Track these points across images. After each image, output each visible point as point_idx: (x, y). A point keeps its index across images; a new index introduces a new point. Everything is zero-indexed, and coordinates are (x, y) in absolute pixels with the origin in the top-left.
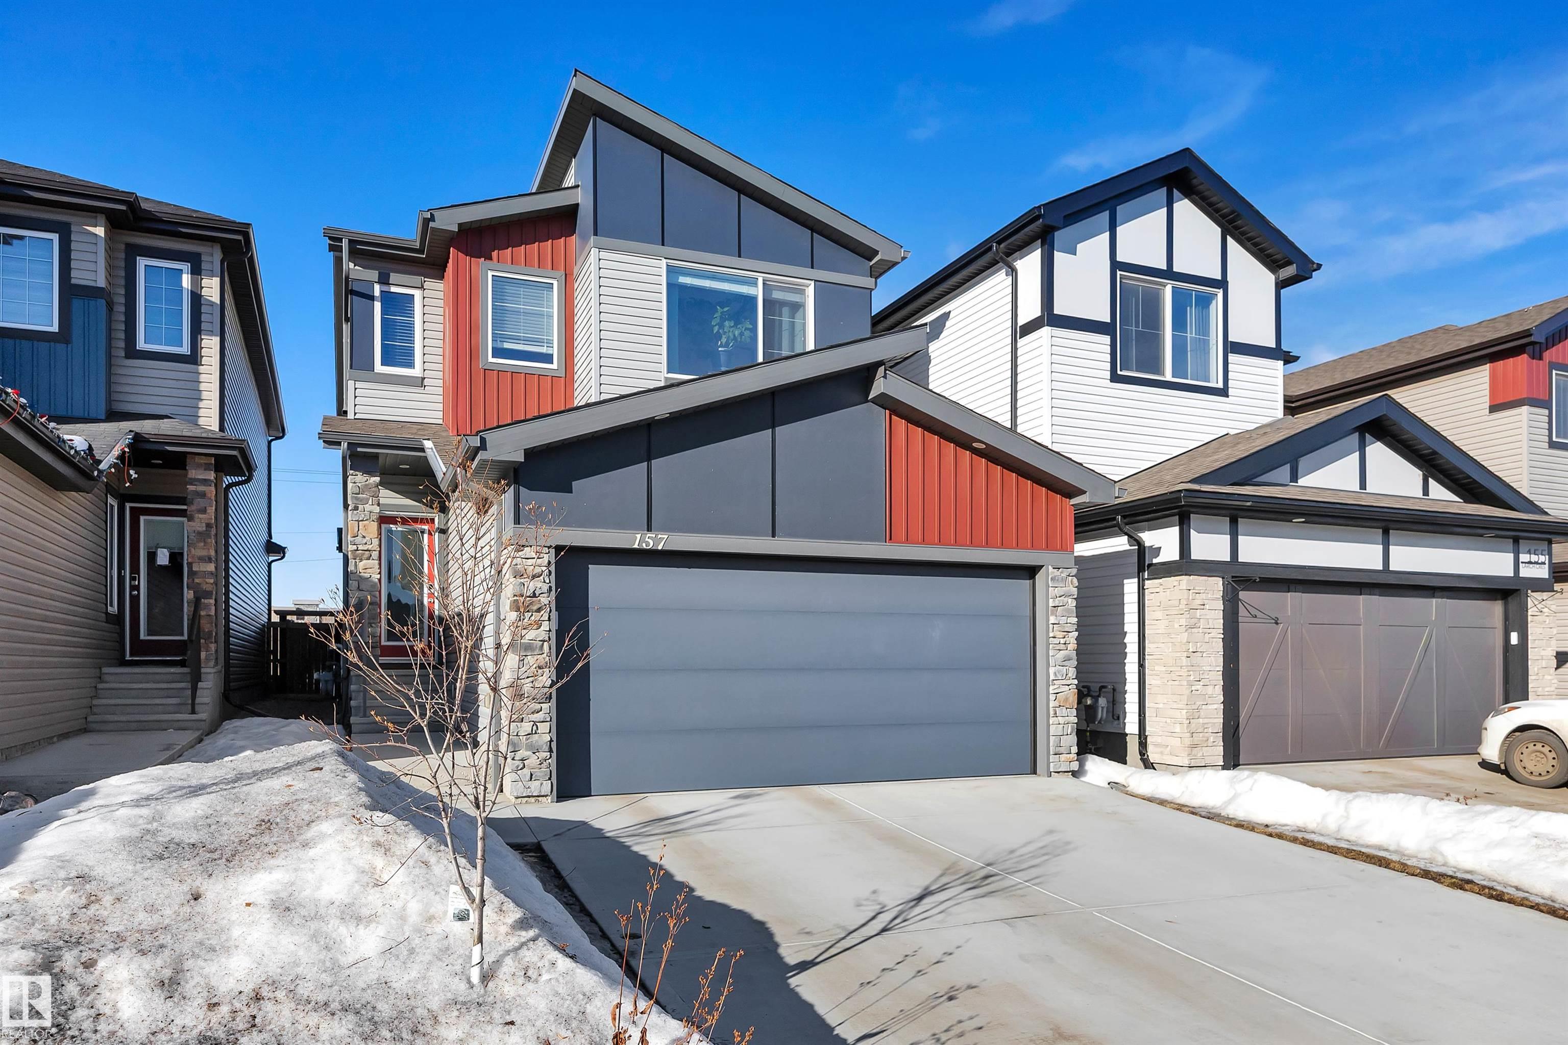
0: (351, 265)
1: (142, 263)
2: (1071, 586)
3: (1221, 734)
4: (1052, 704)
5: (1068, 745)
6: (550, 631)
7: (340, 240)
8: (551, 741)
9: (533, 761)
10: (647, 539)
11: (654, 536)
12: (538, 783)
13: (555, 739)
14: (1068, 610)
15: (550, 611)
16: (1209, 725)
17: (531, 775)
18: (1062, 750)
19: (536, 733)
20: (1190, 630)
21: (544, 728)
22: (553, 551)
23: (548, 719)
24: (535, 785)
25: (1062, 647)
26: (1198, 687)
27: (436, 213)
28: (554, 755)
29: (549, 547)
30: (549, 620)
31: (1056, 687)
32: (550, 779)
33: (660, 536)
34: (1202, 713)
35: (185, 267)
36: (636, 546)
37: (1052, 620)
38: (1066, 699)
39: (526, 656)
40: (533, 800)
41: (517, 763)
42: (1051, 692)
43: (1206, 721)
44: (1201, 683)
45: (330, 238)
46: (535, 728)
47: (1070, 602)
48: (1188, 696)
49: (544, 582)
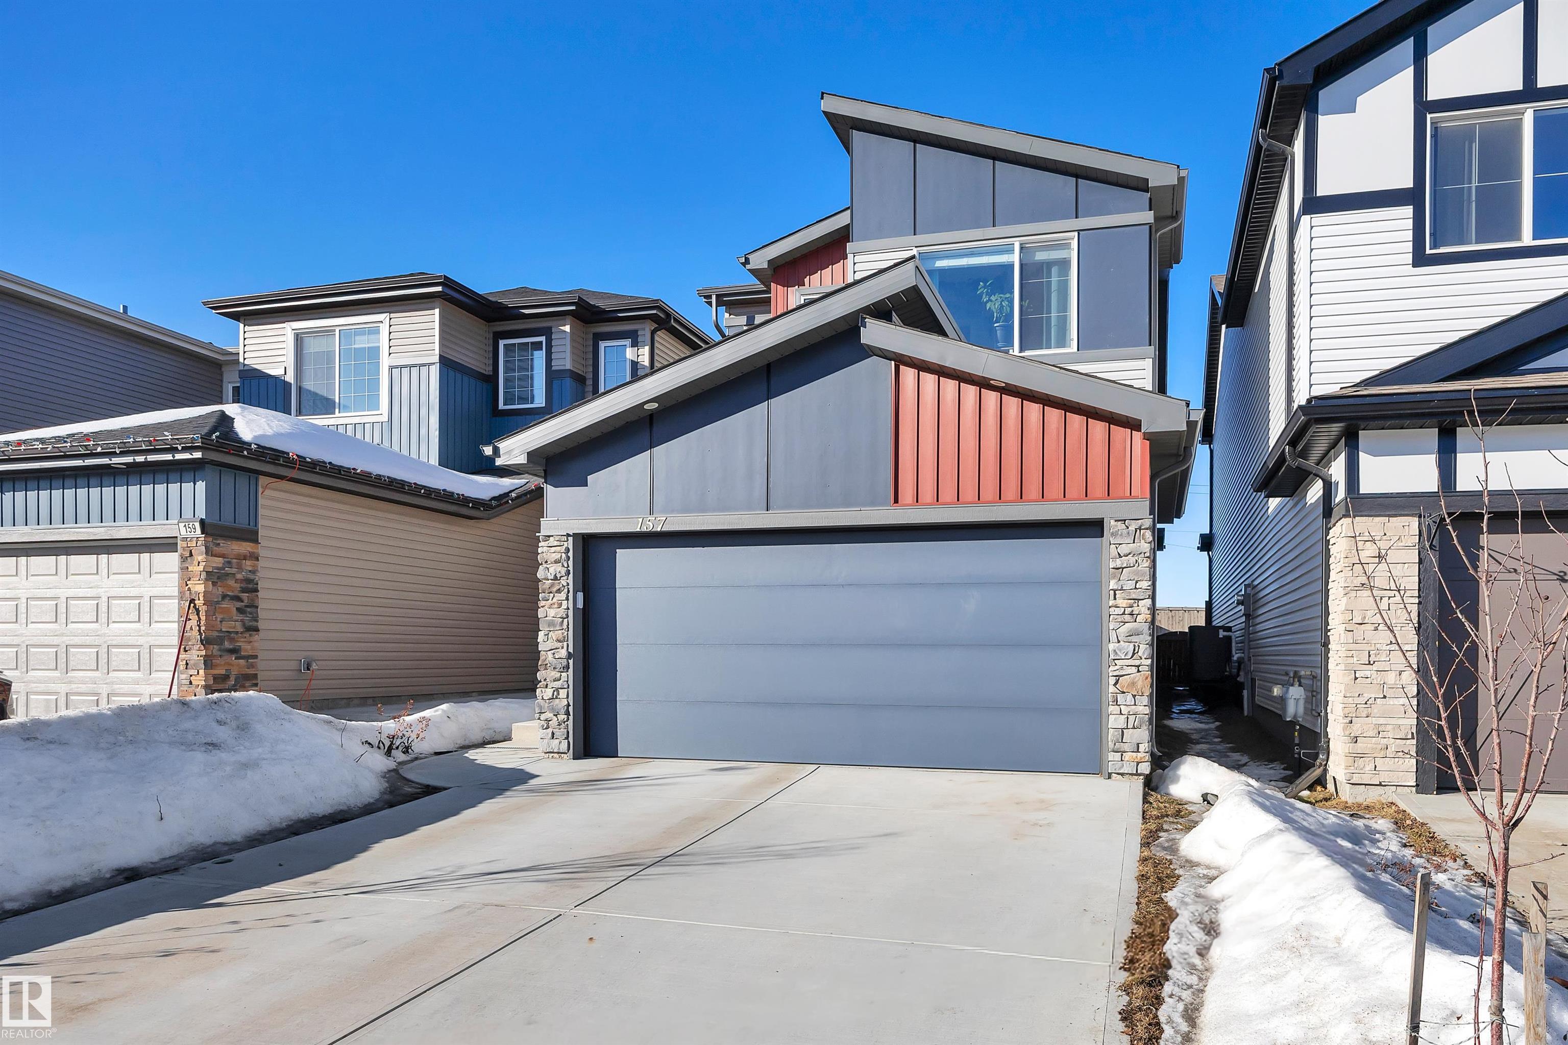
0: (727, 315)
1: (603, 345)
2: (1143, 541)
3: (1414, 742)
4: (1112, 689)
5: (1135, 741)
6: (568, 609)
7: (710, 297)
8: (568, 705)
9: (554, 722)
10: (648, 523)
11: (654, 518)
12: (557, 741)
13: (571, 704)
14: (1137, 573)
15: (568, 592)
16: (1389, 728)
17: (553, 734)
18: (1126, 747)
19: (556, 698)
20: (1353, 594)
21: (563, 693)
22: (571, 539)
23: (566, 686)
24: (555, 742)
25: (1127, 618)
26: (1368, 674)
27: (749, 257)
28: (571, 718)
29: (568, 535)
30: (567, 599)
31: (1117, 667)
32: (567, 738)
33: (659, 519)
34: (1375, 710)
35: (628, 342)
36: (638, 530)
37: (1113, 585)
38: (1133, 684)
39: (550, 631)
40: (555, 755)
41: (543, 723)
42: (1110, 674)
43: (1382, 721)
44: (1375, 667)
45: (705, 297)
46: (555, 693)
47: (1140, 561)
48: (1347, 685)
49: (563, 566)
